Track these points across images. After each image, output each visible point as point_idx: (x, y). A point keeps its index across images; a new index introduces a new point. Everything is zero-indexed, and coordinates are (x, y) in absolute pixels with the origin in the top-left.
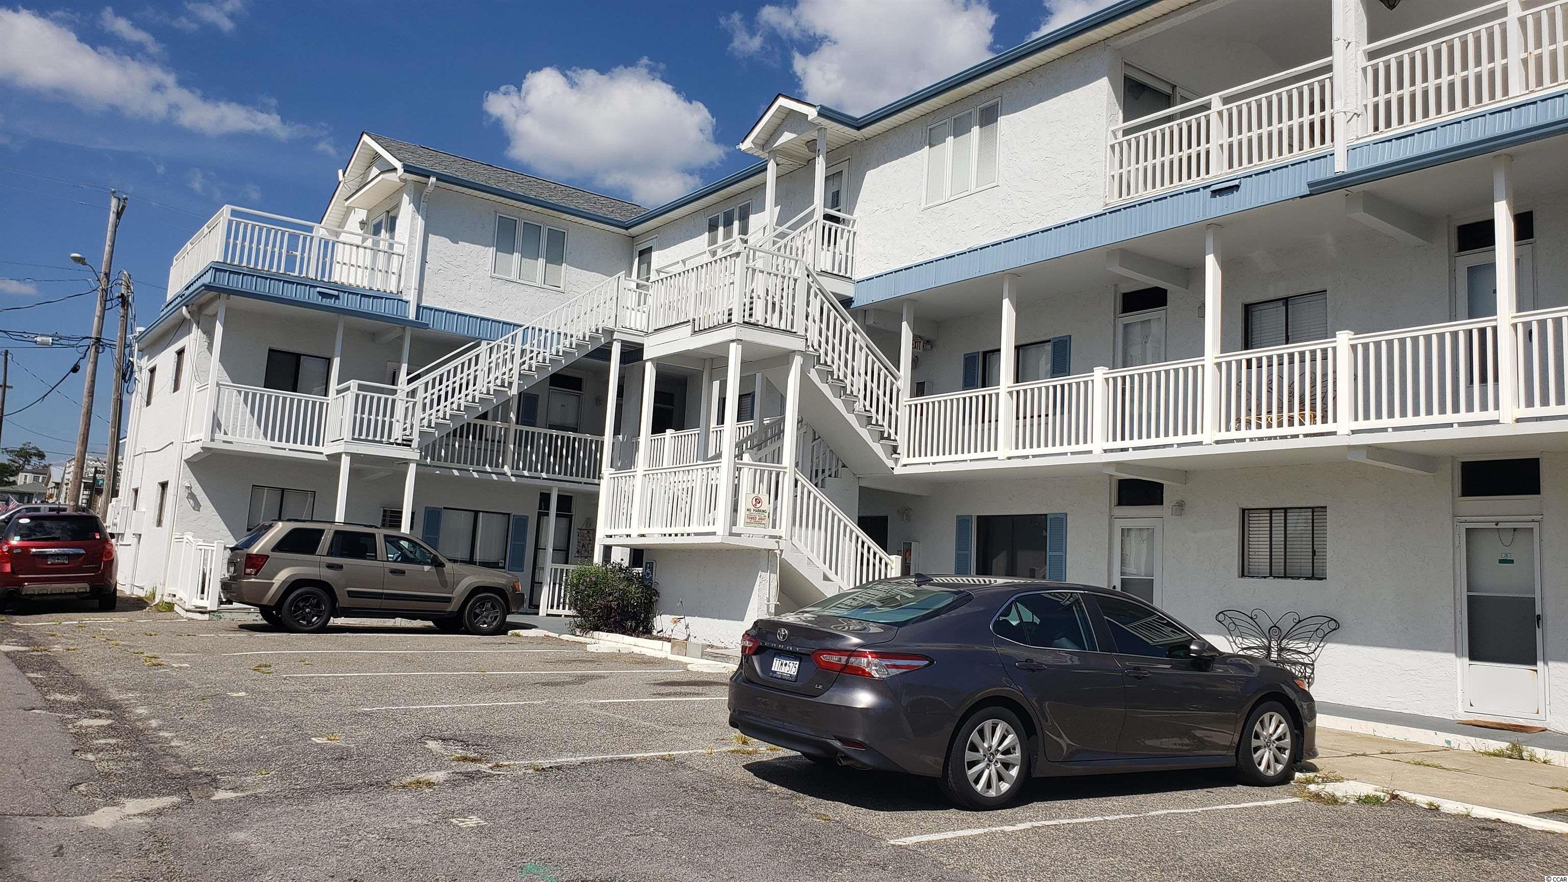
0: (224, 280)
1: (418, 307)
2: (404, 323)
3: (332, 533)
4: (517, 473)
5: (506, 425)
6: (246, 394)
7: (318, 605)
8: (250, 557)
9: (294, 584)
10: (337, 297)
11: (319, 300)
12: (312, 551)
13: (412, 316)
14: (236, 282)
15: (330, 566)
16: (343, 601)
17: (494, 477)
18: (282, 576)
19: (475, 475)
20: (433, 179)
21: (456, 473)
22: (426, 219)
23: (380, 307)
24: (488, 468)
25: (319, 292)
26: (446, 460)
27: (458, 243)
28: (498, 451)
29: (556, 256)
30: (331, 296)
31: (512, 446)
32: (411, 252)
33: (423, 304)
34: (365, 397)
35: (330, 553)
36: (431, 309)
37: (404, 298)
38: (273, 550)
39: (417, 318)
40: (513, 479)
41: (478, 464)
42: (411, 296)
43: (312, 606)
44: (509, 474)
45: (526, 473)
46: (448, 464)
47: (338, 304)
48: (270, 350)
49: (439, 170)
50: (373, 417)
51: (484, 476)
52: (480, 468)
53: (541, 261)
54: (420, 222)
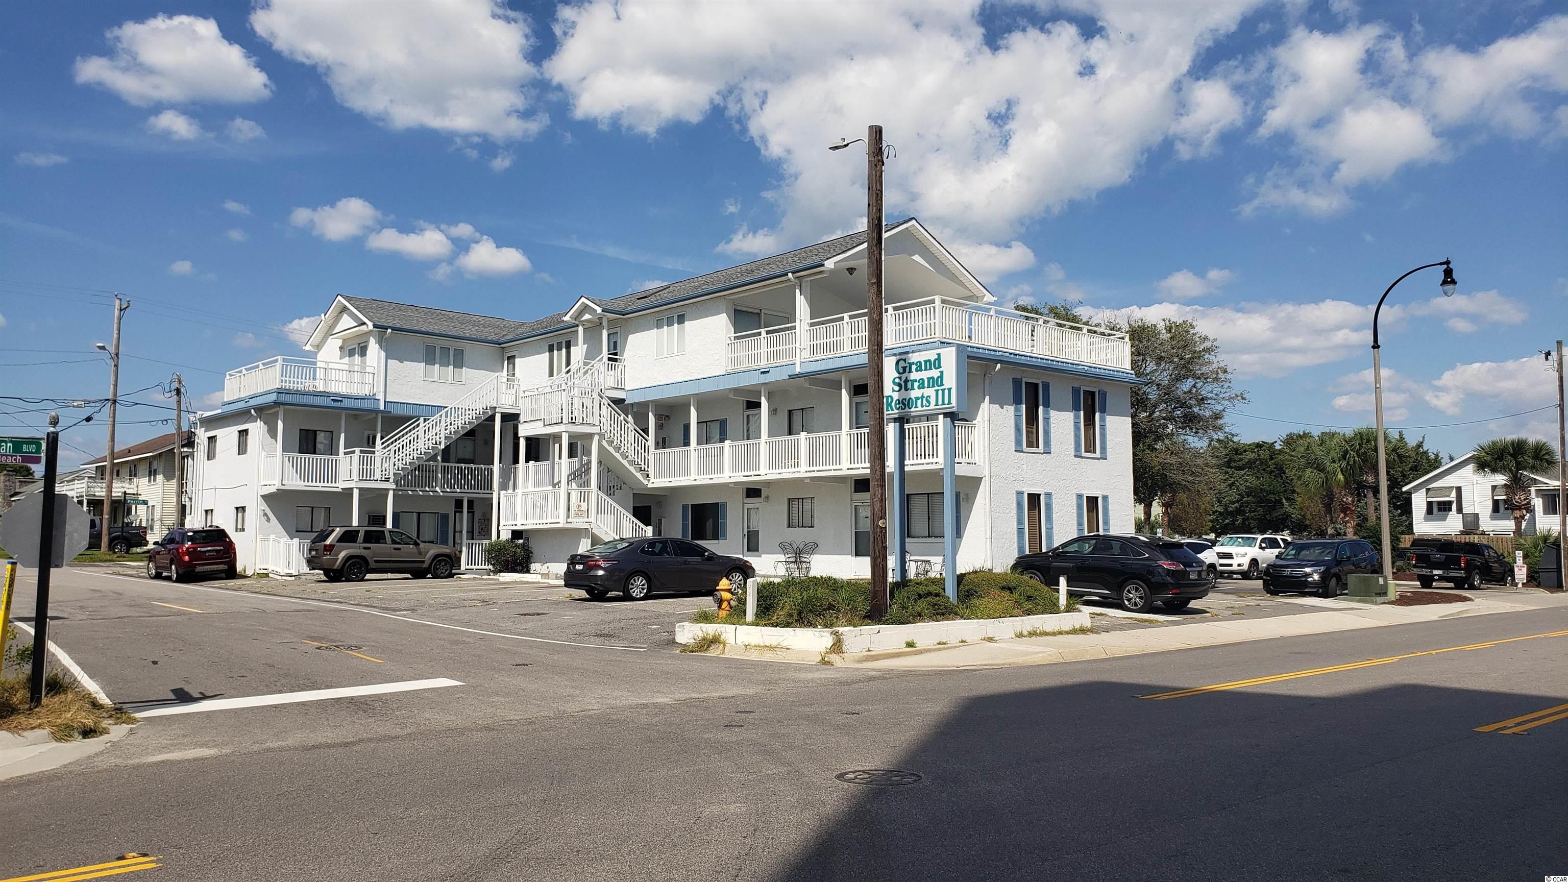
0: (284, 398)
1: (385, 402)
2: (377, 411)
3: (364, 532)
4: (444, 490)
5: (436, 463)
7: (360, 568)
8: (325, 546)
9: (349, 558)
10: (341, 401)
11: (333, 404)
12: (355, 542)
13: (382, 408)
14: (289, 399)
15: (365, 548)
16: (373, 565)
17: (431, 493)
18: (342, 555)
19: (421, 493)
20: (389, 330)
21: (410, 493)
22: (386, 351)
23: (366, 405)
24: (427, 489)
25: (332, 400)
26: (404, 486)
27: (403, 362)
28: (433, 477)
29: (459, 363)
30: (338, 401)
31: (440, 475)
32: (379, 371)
33: (387, 400)
34: (364, 457)
35: (364, 542)
36: (392, 402)
37: (377, 398)
38: (337, 542)
39: (385, 409)
40: (441, 494)
41: (422, 487)
42: (381, 396)
43: (357, 569)
44: (439, 491)
45: (448, 490)
46: (406, 488)
47: (343, 405)
48: (300, 430)
49: (392, 325)
50: (365, 467)
51: (426, 493)
52: (422, 489)
53: (451, 367)
54: (383, 354)
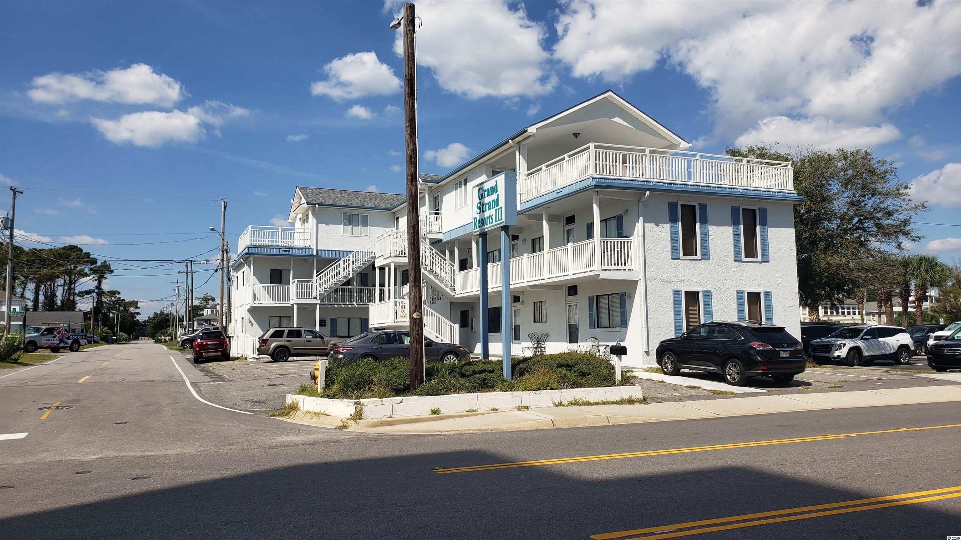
0: (251, 251)
1: (317, 250)
2: (313, 256)
3: (287, 331)
4: (358, 303)
5: (353, 287)
6: (265, 287)
7: (285, 353)
8: (263, 340)
9: (277, 347)
10: (289, 251)
11: (283, 253)
12: (282, 337)
13: (315, 254)
14: (255, 251)
15: (287, 341)
16: (293, 352)
17: (350, 306)
18: (274, 345)
19: (343, 306)
20: (317, 206)
21: (336, 306)
22: (317, 219)
23: (304, 252)
24: (347, 303)
25: (283, 250)
26: (332, 302)
27: (328, 225)
28: (351, 296)
29: (365, 223)
30: (287, 251)
31: (355, 294)
32: (313, 232)
33: (319, 249)
34: (300, 284)
35: (287, 337)
36: (322, 250)
37: (312, 248)
38: (270, 337)
39: (317, 254)
40: (357, 306)
42: (314, 247)
43: (283, 354)
44: (355, 304)
45: (361, 303)
46: (334, 303)
47: (290, 253)
48: (271, 270)
49: (319, 202)
50: (303, 291)
51: (346, 306)
52: (344, 303)
53: (360, 227)
54: (315, 221)
